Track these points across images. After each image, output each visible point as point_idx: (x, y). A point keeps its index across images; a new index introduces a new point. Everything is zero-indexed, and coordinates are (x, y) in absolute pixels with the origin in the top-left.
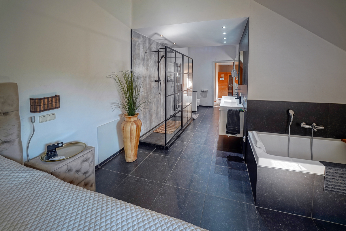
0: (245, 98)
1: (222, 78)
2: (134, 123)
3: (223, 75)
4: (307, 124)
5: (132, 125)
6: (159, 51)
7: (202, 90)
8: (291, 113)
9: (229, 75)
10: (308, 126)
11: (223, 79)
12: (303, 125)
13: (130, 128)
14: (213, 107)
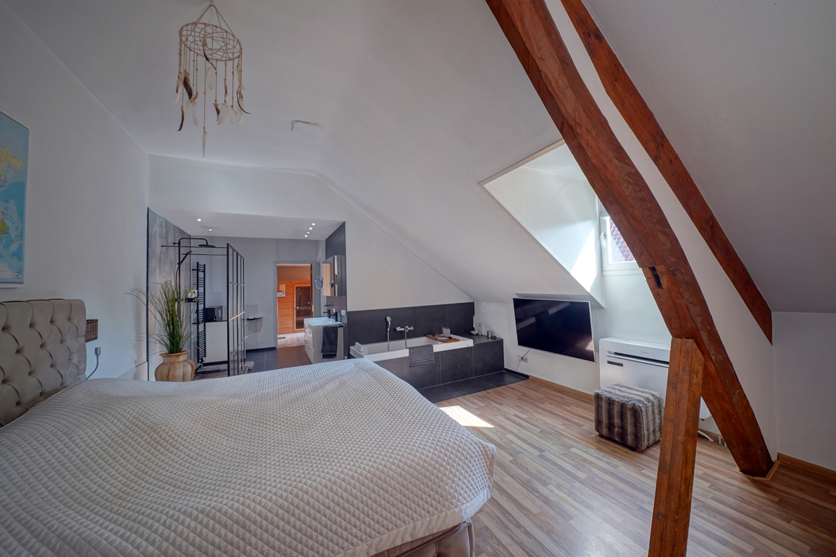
0: (343, 312)
1: (281, 293)
2: (187, 364)
3: (283, 287)
4: (401, 328)
5: (184, 366)
6: (179, 243)
7: (250, 318)
8: (389, 319)
9: (296, 286)
10: (403, 329)
11: (284, 296)
12: (398, 329)
13: (182, 370)
14: (275, 348)
